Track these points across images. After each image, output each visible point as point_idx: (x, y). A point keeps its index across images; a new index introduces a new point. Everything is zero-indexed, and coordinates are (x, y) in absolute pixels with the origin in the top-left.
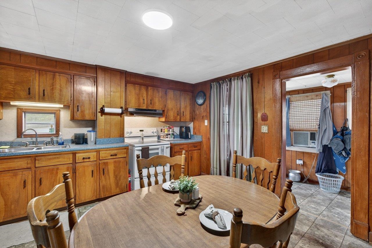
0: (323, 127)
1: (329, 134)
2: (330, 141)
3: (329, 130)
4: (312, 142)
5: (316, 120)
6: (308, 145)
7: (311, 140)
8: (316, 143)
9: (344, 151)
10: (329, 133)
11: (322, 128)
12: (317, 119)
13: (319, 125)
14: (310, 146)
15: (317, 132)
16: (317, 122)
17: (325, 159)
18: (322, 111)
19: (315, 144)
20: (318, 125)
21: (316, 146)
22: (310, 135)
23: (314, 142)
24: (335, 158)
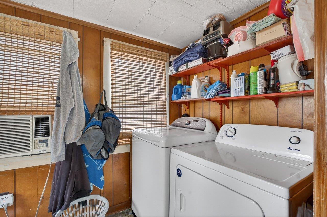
0: (68, 104)
1: (79, 119)
2: (81, 133)
3: (78, 110)
4: (40, 142)
5: (49, 87)
6: (29, 150)
7: (37, 135)
8: (49, 143)
9: (103, 149)
10: (79, 116)
11: (65, 106)
12: (51, 85)
13: (59, 98)
14: (36, 151)
15: (52, 116)
16: (53, 91)
17: (71, 174)
18: (65, 68)
19: (47, 145)
20: (54, 100)
21: (48, 149)
22: (34, 123)
23: (46, 141)
24: (87, 166)
